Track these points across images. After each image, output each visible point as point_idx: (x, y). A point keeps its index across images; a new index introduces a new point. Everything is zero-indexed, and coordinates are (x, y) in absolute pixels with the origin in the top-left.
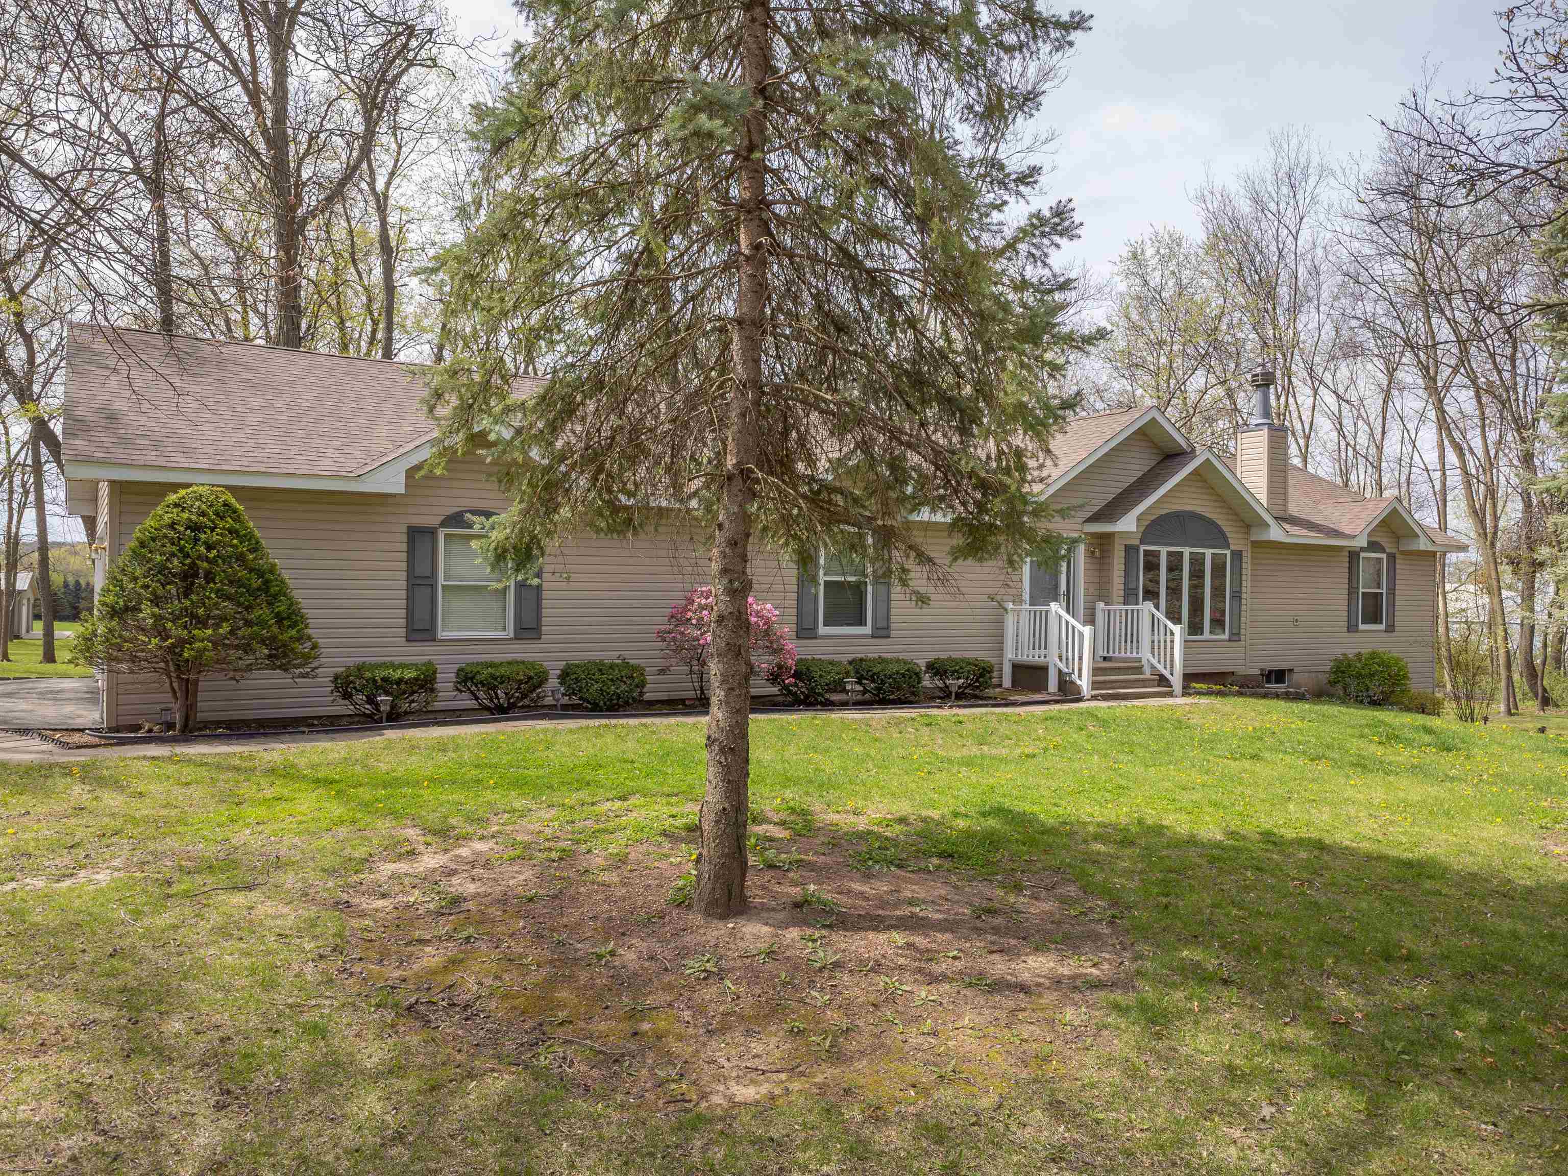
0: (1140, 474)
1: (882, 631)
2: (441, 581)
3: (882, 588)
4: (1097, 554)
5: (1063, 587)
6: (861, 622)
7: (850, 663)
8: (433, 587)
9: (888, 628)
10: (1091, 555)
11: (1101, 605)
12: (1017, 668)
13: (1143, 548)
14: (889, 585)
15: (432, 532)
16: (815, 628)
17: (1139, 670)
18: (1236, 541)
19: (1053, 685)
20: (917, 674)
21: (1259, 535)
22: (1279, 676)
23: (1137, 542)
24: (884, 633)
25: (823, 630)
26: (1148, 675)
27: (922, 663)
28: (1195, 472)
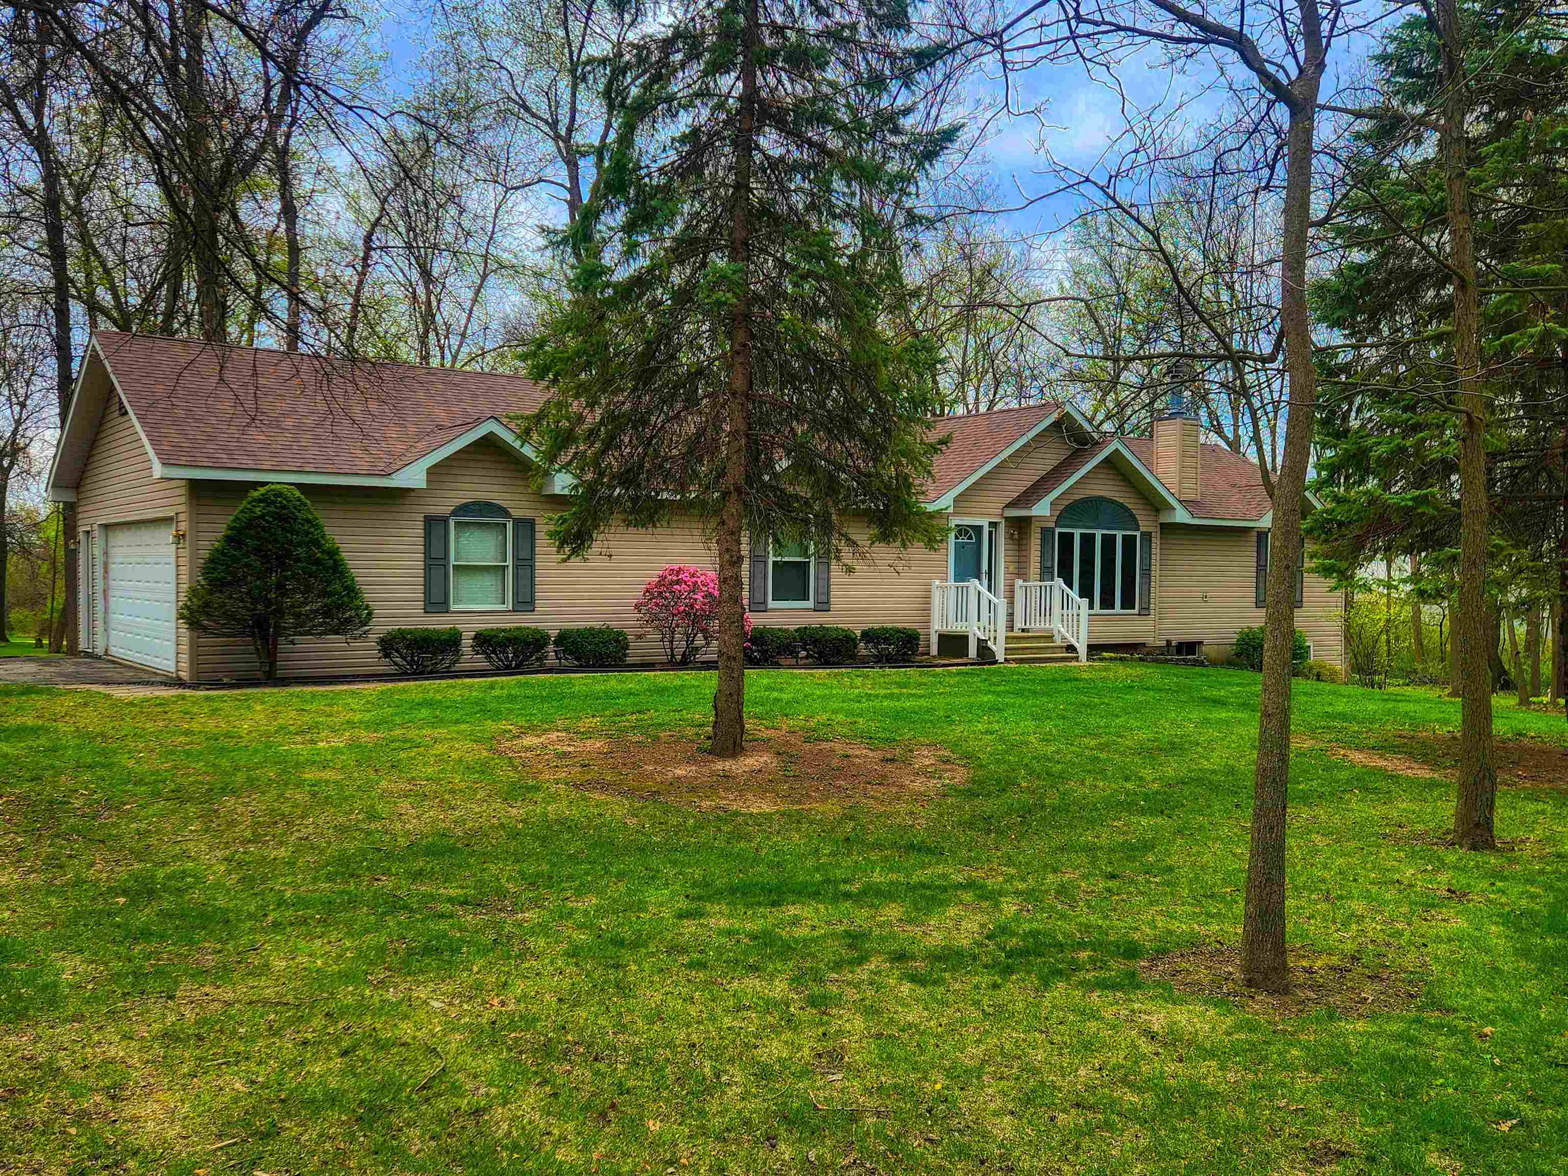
0: (1056, 463)
1: (823, 606)
2: (453, 562)
3: (823, 568)
4: (1016, 536)
5: (985, 567)
6: (805, 597)
7: (796, 631)
8: (445, 567)
9: (828, 602)
10: (1010, 537)
11: (1020, 582)
12: (943, 638)
13: (1058, 530)
14: (829, 565)
15: (445, 520)
16: (765, 602)
17: (1050, 638)
18: (1146, 523)
19: (973, 651)
20: (854, 640)
21: (1165, 519)
22: (1189, 648)
23: (1053, 525)
24: (825, 607)
25: (771, 604)
26: (1059, 642)
27: (858, 633)
28: (1107, 460)
